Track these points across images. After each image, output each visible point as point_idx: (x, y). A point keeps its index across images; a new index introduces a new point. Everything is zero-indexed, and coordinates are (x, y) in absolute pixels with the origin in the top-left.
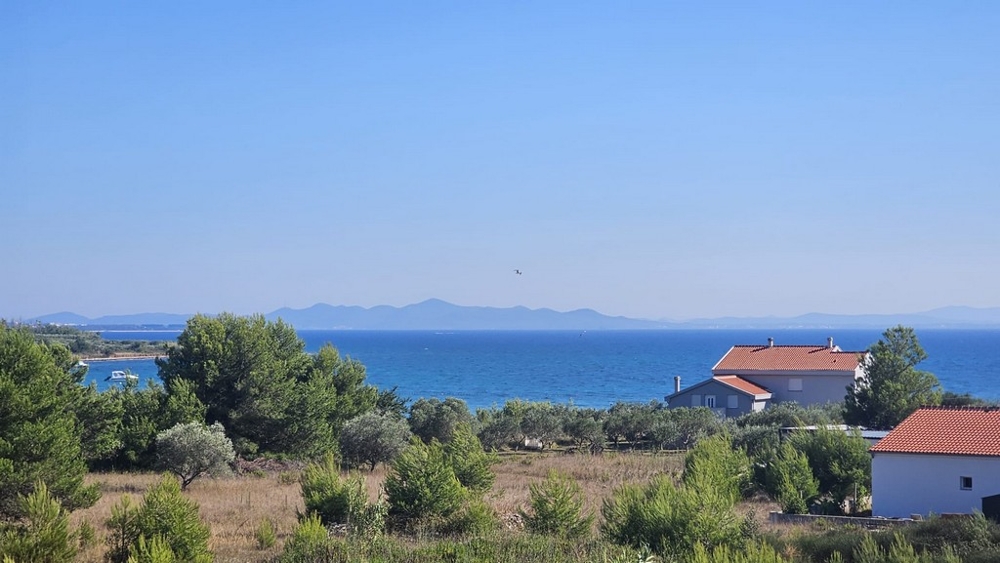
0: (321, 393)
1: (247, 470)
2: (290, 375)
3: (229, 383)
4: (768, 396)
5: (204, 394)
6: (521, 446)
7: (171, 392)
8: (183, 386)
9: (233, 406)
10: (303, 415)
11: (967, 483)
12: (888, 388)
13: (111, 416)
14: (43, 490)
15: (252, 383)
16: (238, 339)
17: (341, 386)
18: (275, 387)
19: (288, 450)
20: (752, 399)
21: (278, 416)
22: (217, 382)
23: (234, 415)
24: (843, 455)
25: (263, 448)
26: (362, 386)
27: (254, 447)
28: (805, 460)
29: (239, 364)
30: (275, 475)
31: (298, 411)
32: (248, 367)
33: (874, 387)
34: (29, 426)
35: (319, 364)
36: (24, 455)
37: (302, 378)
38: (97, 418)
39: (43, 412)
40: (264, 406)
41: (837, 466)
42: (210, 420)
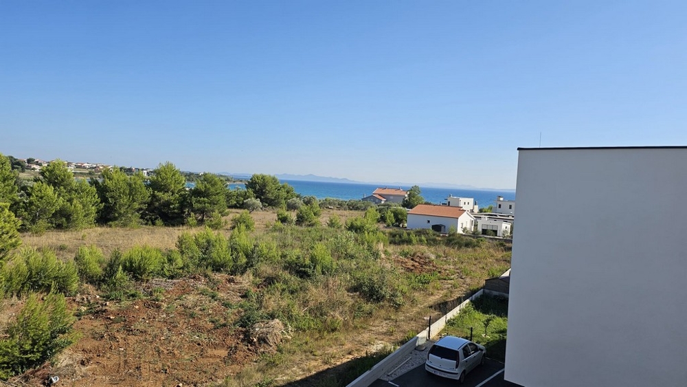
0: (283, 193)
1: (265, 210)
2: (276, 189)
3: (261, 190)
4: (385, 200)
5: (255, 192)
6: (328, 208)
7: (248, 191)
8: (251, 190)
9: (262, 195)
10: (279, 198)
11: (429, 222)
12: (412, 199)
13: (234, 196)
14: (216, 212)
15: (267, 190)
16: (264, 180)
17: (288, 192)
18: (272, 191)
19: (275, 206)
20: (381, 200)
21: (273, 198)
23: (262, 197)
24: (402, 214)
25: (269, 205)
26: (293, 192)
27: (267, 205)
28: (392, 215)
29: (264, 185)
30: (271, 211)
31: (277, 197)
32: (266, 186)
33: (409, 199)
34: (214, 197)
35: (283, 187)
36: (213, 203)
37: (279, 190)
38: (230, 196)
39: (217, 194)
40: (270, 196)
41: (400, 216)
42: (256, 198)
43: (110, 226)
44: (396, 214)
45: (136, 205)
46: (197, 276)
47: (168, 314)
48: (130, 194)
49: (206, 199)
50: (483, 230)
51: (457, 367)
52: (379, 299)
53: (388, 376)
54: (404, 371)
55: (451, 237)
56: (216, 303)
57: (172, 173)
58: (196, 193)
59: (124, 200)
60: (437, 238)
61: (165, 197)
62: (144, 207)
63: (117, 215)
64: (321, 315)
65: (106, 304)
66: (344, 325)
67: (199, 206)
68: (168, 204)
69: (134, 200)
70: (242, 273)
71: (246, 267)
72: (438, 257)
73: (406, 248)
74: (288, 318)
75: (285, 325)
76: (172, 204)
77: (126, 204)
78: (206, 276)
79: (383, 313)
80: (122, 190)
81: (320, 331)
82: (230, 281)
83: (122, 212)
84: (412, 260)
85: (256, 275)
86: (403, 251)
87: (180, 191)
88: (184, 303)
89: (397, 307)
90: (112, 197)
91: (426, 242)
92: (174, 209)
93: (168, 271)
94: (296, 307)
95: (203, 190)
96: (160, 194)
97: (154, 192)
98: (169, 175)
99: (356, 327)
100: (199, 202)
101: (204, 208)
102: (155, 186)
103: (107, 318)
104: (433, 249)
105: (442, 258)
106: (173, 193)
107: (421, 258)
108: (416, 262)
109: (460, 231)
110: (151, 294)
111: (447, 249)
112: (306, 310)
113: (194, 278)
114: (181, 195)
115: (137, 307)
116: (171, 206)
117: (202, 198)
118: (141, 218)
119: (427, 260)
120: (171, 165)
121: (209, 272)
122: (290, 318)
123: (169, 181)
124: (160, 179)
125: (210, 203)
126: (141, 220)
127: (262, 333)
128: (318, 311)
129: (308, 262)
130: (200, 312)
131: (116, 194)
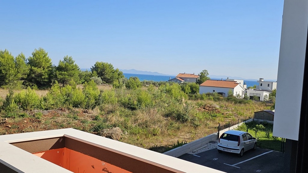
0: (116, 75)
1: (104, 85)
2: (111, 72)
3: (102, 72)
4: (184, 81)
5: (98, 74)
6: (146, 86)
7: (93, 73)
8: (95, 72)
9: (102, 76)
10: (113, 78)
11: (214, 91)
12: (203, 79)
13: (83, 76)
14: (73, 80)
15: (105, 72)
16: (104, 66)
17: (119, 75)
18: (109, 73)
19: (110, 83)
20: (181, 81)
21: (109, 78)
22: (100, 72)
23: (102, 77)
24: (195, 88)
25: (106, 83)
26: (122, 75)
27: (105, 82)
28: (190, 88)
29: (104, 70)
30: (108, 86)
31: (112, 77)
32: (105, 70)
33: (201, 79)
34: (71, 71)
35: (116, 71)
36: (71, 76)
37: (113, 73)
38: (81, 76)
39: (74, 69)
40: (107, 76)
41: (194, 89)
42: (99, 77)
43: (3, 88)
44: (192, 88)
45: (20, 76)
46: (63, 109)
47: (46, 125)
48: (16, 67)
49: (66, 73)
50: (251, 97)
51: (238, 145)
52: (184, 121)
53: (193, 152)
54: (203, 151)
55: (230, 97)
56: (77, 121)
57: (43, 55)
58: (60, 68)
59: (12, 71)
60: (220, 97)
61: (38, 70)
62: (25, 77)
63: (7, 81)
64: (146, 127)
65: (5, 120)
66: (162, 133)
67: (61, 77)
68: (40, 75)
69: (18, 72)
70: (92, 109)
71: (95, 106)
72: (221, 107)
73: (200, 101)
74: (125, 128)
75: (123, 131)
76: (43, 75)
77: (13, 74)
78: (69, 109)
79: (186, 129)
80: (10, 65)
81: (146, 135)
82: (84, 112)
83: (11, 79)
84: (204, 108)
85: (101, 109)
86: (198, 103)
87: (48, 67)
88: (56, 120)
89: (196, 127)
90: (4, 70)
91: (213, 99)
92: (44, 79)
93: (44, 105)
94: (130, 122)
95: (64, 67)
96: (35, 69)
97: (31, 67)
98: (42, 56)
99: (169, 135)
100: (61, 74)
101: (65, 78)
102: (32, 63)
103: (7, 126)
104: (217, 103)
105: (223, 108)
106: (44, 69)
107: (210, 107)
108: (206, 109)
109: (235, 95)
110: (34, 116)
111: (227, 104)
112: (137, 125)
113: (61, 110)
114: (49, 70)
115: (26, 121)
116: (43, 77)
117: (63, 72)
118: (23, 84)
119: (214, 109)
120: (43, 50)
121: (71, 107)
122: (126, 128)
123: (41, 60)
124: (35, 59)
125: (68, 75)
126: (23, 86)
127: (109, 133)
128: (144, 125)
129: (136, 103)
130: (67, 125)
131: (7, 68)
